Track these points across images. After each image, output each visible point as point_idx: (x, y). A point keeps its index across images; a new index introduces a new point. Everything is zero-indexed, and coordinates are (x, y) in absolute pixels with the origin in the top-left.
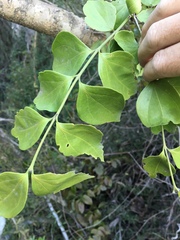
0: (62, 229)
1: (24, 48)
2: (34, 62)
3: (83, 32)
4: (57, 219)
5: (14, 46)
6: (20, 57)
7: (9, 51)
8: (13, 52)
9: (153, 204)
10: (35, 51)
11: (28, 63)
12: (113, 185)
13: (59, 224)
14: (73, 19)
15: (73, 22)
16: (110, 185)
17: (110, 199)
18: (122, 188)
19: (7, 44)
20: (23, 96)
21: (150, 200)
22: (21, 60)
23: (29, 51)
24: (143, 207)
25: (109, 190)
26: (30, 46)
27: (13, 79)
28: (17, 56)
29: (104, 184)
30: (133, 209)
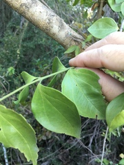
0: (6, 161)
1: (18, 24)
2: (22, 35)
3: (66, 36)
4: (5, 153)
5: (12, 20)
6: (14, 29)
7: (7, 22)
8: (10, 24)
9: (74, 157)
10: (25, 29)
11: (17, 34)
12: (52, 137)
13: (5, 157)
14: (62, 25)
15: (61, 27)
16: (50, 137)
17: (46, 147)
18: (57, 140)
19: (7, 17)
20: (7, 56)
21: (74, 153)
22: (14, 31)
23: (21, 27)
24: (67, 157)
25: (48, 140)
26: (23, 24)
27: (4, 42)
28: (11, 28)
29: (45, 135)
30: (60, 158)
